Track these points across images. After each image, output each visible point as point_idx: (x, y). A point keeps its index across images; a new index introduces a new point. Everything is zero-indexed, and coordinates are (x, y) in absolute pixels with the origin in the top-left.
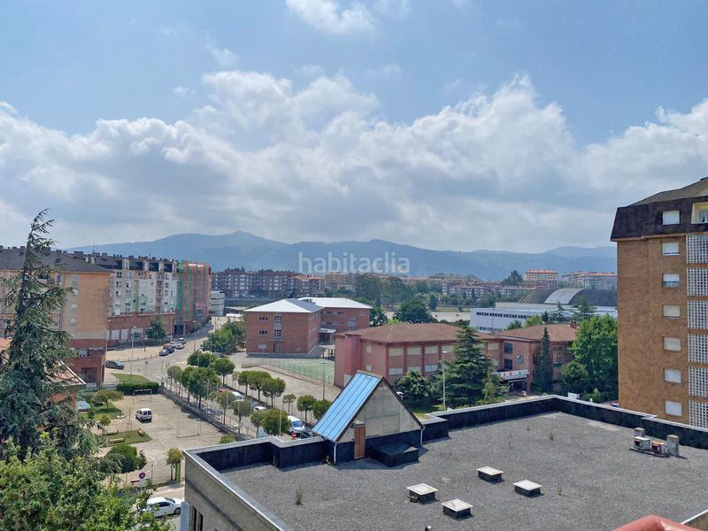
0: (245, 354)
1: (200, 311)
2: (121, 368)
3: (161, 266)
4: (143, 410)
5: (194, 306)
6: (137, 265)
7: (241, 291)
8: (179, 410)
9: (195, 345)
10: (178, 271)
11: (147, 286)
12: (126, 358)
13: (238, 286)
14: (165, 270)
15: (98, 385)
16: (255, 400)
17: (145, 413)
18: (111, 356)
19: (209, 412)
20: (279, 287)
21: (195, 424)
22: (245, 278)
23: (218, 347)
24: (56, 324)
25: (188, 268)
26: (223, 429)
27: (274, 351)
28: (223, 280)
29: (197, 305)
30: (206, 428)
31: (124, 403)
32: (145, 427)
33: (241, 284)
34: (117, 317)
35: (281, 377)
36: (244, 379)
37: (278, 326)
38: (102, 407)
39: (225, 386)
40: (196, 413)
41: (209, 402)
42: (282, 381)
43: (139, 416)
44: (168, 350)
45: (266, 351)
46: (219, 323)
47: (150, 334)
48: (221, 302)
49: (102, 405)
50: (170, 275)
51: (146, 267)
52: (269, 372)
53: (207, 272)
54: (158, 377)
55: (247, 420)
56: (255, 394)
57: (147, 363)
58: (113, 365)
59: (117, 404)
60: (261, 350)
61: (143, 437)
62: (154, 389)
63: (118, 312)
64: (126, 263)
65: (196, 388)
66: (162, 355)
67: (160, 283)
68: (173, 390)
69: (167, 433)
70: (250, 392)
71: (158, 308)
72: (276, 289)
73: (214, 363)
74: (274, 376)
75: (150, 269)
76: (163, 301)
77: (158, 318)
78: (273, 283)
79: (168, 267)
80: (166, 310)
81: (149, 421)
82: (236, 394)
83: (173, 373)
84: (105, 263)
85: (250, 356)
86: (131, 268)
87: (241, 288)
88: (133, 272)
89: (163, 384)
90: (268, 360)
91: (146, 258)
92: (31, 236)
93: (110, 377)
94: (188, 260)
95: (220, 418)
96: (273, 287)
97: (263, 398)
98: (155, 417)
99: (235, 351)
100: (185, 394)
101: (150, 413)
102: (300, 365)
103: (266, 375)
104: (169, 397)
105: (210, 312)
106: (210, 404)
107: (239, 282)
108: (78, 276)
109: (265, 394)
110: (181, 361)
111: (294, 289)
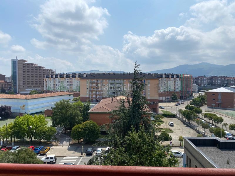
0: (206, 107)
1: (189, 91)
2: (164, 108)
3: (175, 76)
4: (171, 122)
5: (187, 90)
6: (167, 76)
7: (204, 84)
8: (183, 124)
9: (187, 103)
10: (181, 77)
11: (170, 83)
12: (165, 106)
13: (203, 82)
14: (176, 77)
15: (157, 113)
16: (211, 124)
17: (171, 123)
18: (160, 105)
19: (193, 126)
20: (220, 82)
21: (188, 129)
22: (206, 79)
23: (196, 104)
24: (144, 95)
25: (184, 76)
26: (198, 132)
27: (218, 107)
28: (197, 81)
29: (188, 89)
30: (192, 131)
31: (165, 119)
32: (171, 128)
33: (204, 82)
34: (162, 93)
35: (221, 117)
36: (206, 116)
37: (220, 97)
38: (158, 120)
39: (199, 118)
40: (189, 126)
41: (193, 122)
42: (222, 118)
43: (170, 124)
44: (178, 104)
45: (214, 106)
46: (196, 95)
47: (172, 98)
48: (197, 88)
49: (158, 119)
50: (178, 79)
51: (170, 76)
52: (216, 114)
53: (191, 78)
54: (175, 112)
55: (207, 130)
56: (211, 121)
57: (171, 107)
58: (161, 107)
59: (163, 120)
60: (213, 106)
61: (171, 131)
62: (174, 116)
63: (162, 91)
64: (164, 76)
65: (188, 116)
66: (176, 105)
67: (175, 82)
68: (180, 117)
69: (178, 131)
70: (208, 121)
71: (175, 90)
72: (219, 83)
73: (194, 109)
74: (218, 116)
75: (172, 77)
76: (176, 88)
77: (175, 93)
78: (217, 81)
79: (177, 77)
80: (177, 91)
81: (173, 126)
82: (203, 121)
83: (180, 111)
84: (157, 76)
85: (208, 108)
86: (165, 77)
87: (204, 83)
88: (166, 78)
89: (177, 115)
90: (216, 110)
91: (170, 74)
92: (135, 69)
93: (160, 111)
94: (184, 74)
95: (197, 128)
96: (217, 82)
98: (174, 125)
99: (202, 105)
100: (184, 119)
101: (173, 124)
102: (230, 113)
103: (215, 115)
104: (179, 119)
105: (193, 92)
106: (193, 123)
107: (203, 81)
108: (149, 80)
109: (215, 122)
110: (183, 107)
111: (227, 83)
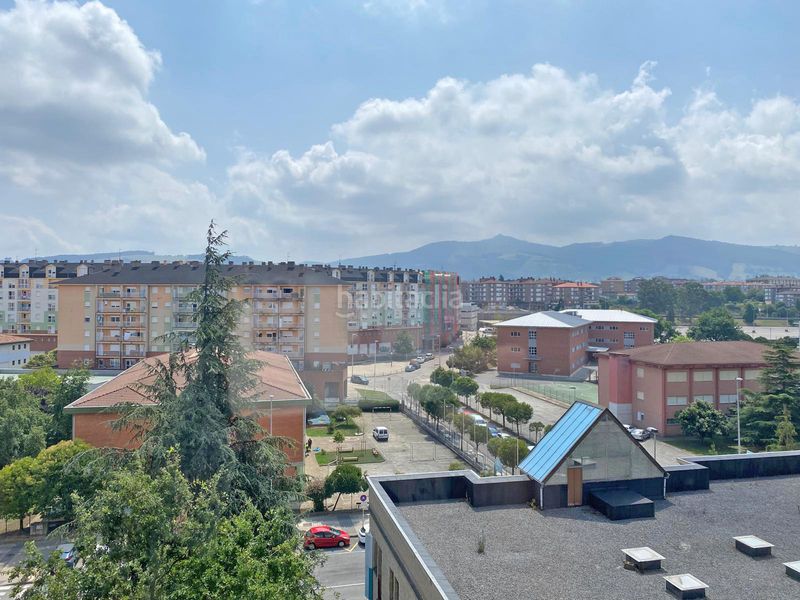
0: (496, 373)
1: (449, 325)
2: (366, 383)
3: (406, 277)
4: (379, 428)
5: (443, 320)
6: (382, 276)
7: (497, 303)
8: (417, 431)
9: (442, 361)
10: (424, 281)
12: (371, 373)
13: (494, 296)
14: (411, 281)
15: (341, 400)
16: (498, 425)
17: (381, 432)
18: (352, 371)
19: (447, 435)
20: (542, 297)
21: (431, 447)
22: (502, 288)
23: (465, 364)
24: (301, 339)
25: (434, 278)
26: (460, 456)
27: (530, 371)
28: (477, 293)
29: (446, 318)
30: (442, 452)
31: (366, 420)
32: (380, 447)
33: (498, 294)
34: (364, 331)
35: (529, 401)
36: (486, 401)
37: (532, 343)
38: (341, 423)
39: (468, 408)
40: (435, 436)
41: (446, 423)
42: (528, 407)
43: (376, 434)
44: (414, 365)
45: (517, 370)
46: (468, 337)
47: (397, 348)
48: (473, 315)
49: (342, 420)
50: (415, 286)
51: (391, 277)
52: (514, 395)
53: (455, 281)
54: (398, 395)
55: (483, 447)
56: (500, 419)
57: (389, 379)
58: (356, 380)
59: (357, 420)
60: (512, 369)
61: (377, 458)
62: (395, 408)
63: (365, 326)
64: (371, 275)
65: (432, 408)
66: (408, 370)
68: (413, 409)
69: (400, 455)
70: (494, 417)
71: (405, 322)
72: (538, 299)
73: (456, 382)
74: (521, 399)
75: (395, 281)
76: (410, 314)
77: (404, 332)
78: (535, 292)
79: (414, 278)
80: (413, 324)
81: (385, 440)
82: (478, 417)
83: (412, 390)
84: (351, 276)
85: (502, 375)
86: (376, 280)
87: (498, 299)
88: (378, 284)
89: (403, 402)
90: (521, 381)
91: (391, 269)
93: (353, 393)
94: (435, 269)
95: (457, 443)
96: (535, 297)
97: (508, 425)
98: (391, 436)
99: (486, 369)
100: (424, 414)
101: (386, 432)
102: (559, 389)
103: (511, 399)
104: (409, 416)
105: (462, 326)
106: (447, 427)
107: (495, 292)
108: (318, 289)
109: (509, 420)
110: (423, 378)
111: (561, 300)
